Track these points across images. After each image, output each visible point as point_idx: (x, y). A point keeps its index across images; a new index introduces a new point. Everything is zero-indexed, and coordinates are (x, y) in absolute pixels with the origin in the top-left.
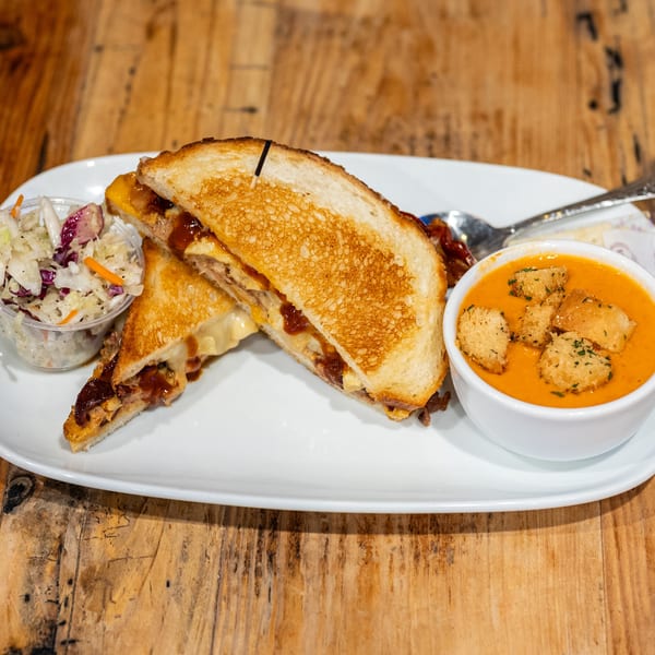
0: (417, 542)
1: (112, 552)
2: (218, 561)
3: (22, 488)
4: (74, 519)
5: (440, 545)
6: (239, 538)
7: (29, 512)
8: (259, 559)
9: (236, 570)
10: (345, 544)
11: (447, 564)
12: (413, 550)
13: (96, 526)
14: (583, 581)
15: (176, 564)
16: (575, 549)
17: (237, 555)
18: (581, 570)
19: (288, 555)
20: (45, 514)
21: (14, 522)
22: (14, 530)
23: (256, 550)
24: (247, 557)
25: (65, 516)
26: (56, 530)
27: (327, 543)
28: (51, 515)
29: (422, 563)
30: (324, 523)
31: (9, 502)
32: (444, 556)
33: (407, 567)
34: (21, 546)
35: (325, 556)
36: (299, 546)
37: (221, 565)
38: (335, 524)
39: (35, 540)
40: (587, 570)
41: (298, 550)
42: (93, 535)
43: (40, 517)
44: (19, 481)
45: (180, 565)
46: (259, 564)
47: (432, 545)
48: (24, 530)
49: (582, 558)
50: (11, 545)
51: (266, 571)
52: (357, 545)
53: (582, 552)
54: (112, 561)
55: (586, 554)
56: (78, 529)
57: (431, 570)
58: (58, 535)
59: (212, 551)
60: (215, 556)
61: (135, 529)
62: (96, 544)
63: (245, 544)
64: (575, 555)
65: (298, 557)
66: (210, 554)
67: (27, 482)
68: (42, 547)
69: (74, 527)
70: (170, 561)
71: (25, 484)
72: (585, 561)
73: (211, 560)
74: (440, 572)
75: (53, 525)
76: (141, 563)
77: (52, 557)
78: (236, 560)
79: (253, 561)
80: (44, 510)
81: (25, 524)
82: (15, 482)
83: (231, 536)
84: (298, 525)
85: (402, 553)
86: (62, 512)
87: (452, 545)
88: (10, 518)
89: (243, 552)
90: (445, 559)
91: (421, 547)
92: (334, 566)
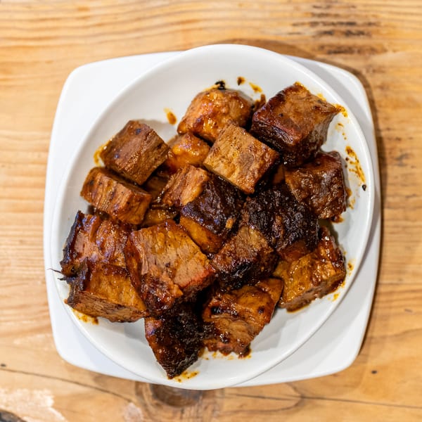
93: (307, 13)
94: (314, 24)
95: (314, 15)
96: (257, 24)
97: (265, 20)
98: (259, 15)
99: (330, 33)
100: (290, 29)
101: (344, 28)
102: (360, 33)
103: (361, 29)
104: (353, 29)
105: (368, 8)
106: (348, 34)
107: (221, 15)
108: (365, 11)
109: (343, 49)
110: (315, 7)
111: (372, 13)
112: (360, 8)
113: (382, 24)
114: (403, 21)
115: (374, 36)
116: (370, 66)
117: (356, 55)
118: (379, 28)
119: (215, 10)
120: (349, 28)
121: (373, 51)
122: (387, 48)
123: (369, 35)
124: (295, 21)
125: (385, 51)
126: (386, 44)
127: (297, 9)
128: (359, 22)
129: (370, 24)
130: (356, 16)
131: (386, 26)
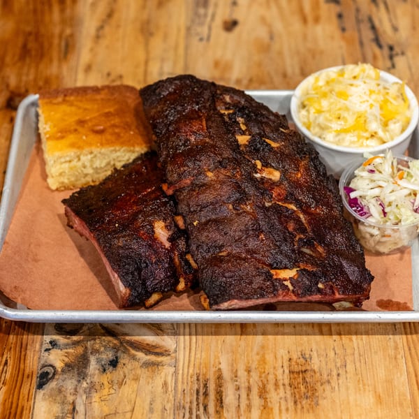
0: (294, 393)
1: (106, 410)
2: (172, 411)
3: (47, 373)
4: (81, 391)
5: (309, 394)
6: (184, 397)
7: (53, 388)
8: (198, 409)
9: (184, 417)
10: (251, 397)
11: (314, 406)
12: (293, 399)
13: (95, 394)
14: (399, 412)
15: (147, 415)
16: (393, 392)
17: (184, 408)
18: (398, 405)
19: (216, 406)
20: (63, 389)
21: (44, 394)
22: (44, 399)
23: (195, 403)
24: (191, 409)
25: (76, 390)
26: (70, 399)
27: (239, 398)
28: (66, 389)
29: (299, 406)
30: (236, 385)
31: (40, 382)
32: (312, 401)
33: (290, 408)
34: (49, 409)
35: (239, 406)
36: (222, 400)
37: (174, 414)
38: (243, 385)
39: (58, 405)
40: (401, 405)
41: (222, 403)
42: (94, 400)
43: (60, 391)
44: (46, 369)
45: (150, 415)
46: (198, 412)
47: (305, 394)
48: (51, 399)
49: (397, 398)
50: (43, 409)
51: (203, 416)
52: (258, 398)
53: (397, 394)
54: (107, 416)
55: (399, 395)
56: (84, 397)
57: (305, 410)
58: (71, 401)
59: (168, 406)
60: (170, 409)
61: (120, 395)
62: (96, 406)
63: (188, 400)
64: (393, 397)
65: (222, 407)
66: (167, 407)
67: (50, 370)
68: (62, 409)
69: (81, 396)
70: (143, 414)
71: (49, 371)
72: (400, 399)
73: (168, 412)
74: (311, 411)
75: (68, 395)
76: (125, 416)
77: (68, 415)
78: (183, 411)
79: (194, 411)
80: (62, 386)
81: (51, 396)
82: (43, 370)
83: (179, 396)
84: (220, 387)
85: (286, 401)
86: (73, 387)
87: (317, 394)
88: (41, 393)
89: (187, 406)
90: (313, 403)
91: (297, 396)
92: (244, 411)
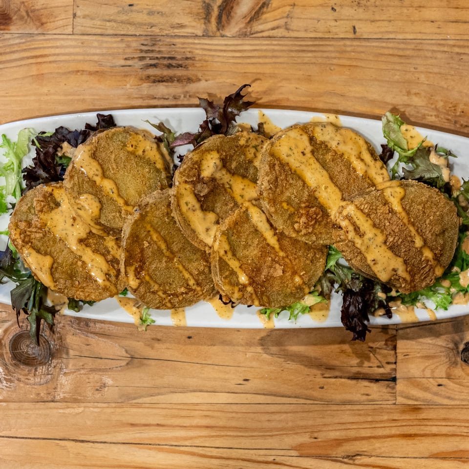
93: (136, 50)
94: (142, 59)
95: (141, 51)
96: (96, 58)
97: (103, 55)
98: (98, 51)
99: (155, 66)
100: (123, 62)
101: (166, 62)
102: (180, 66)
103: (180, 62)
104: (174, 62)
105: (185, 46)
106: (169, 66)
107: (67, 51)
108: (183, 48)
109: (165, 79)
110: (143, 45)
111: (188, 50)
112: (178, 46)
113: (197, 59)
114: (213, 56)
115: (190, 68)
116: (187, 92)
117: (175, 83)
118: (194, 62)
119: (62, 47)
120: (170, 62)
121: (189, 80)
122: (200, 78)
123: (186, 67)
124: (127, 56)
125: (200, 80)
126: (200, 75)
127: (128, 46)
128: (179, 57)
129: (187, 58)
130: (176, 52)
131: (200, 60)
